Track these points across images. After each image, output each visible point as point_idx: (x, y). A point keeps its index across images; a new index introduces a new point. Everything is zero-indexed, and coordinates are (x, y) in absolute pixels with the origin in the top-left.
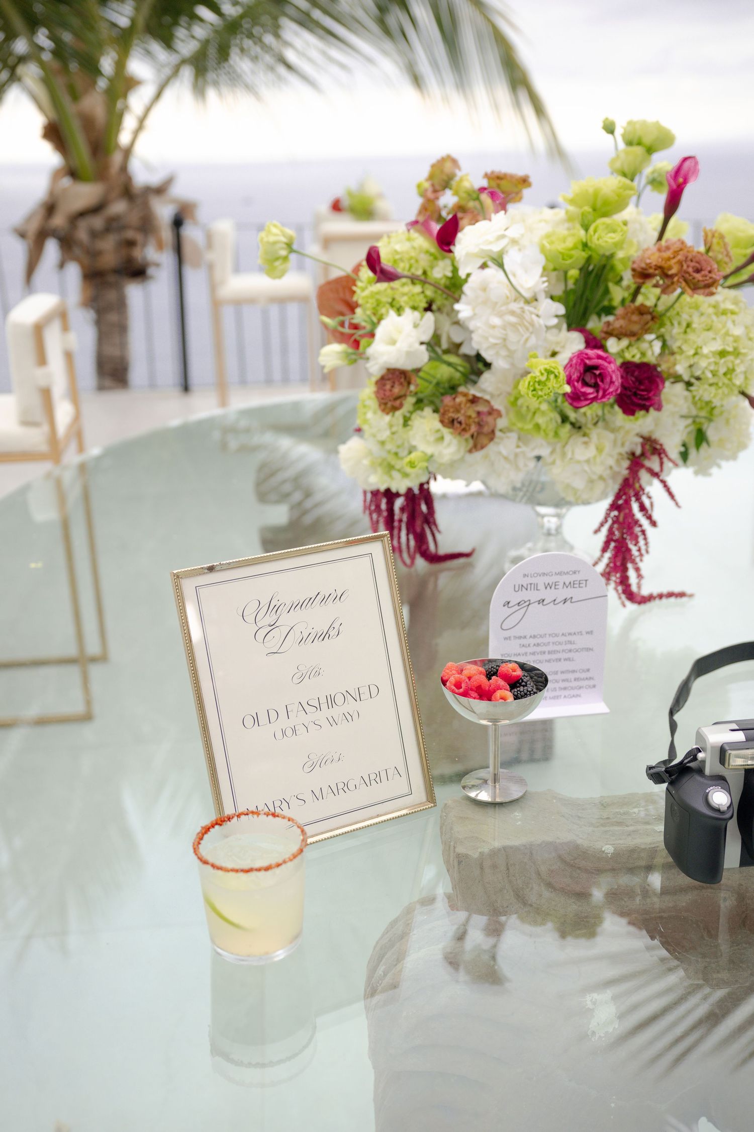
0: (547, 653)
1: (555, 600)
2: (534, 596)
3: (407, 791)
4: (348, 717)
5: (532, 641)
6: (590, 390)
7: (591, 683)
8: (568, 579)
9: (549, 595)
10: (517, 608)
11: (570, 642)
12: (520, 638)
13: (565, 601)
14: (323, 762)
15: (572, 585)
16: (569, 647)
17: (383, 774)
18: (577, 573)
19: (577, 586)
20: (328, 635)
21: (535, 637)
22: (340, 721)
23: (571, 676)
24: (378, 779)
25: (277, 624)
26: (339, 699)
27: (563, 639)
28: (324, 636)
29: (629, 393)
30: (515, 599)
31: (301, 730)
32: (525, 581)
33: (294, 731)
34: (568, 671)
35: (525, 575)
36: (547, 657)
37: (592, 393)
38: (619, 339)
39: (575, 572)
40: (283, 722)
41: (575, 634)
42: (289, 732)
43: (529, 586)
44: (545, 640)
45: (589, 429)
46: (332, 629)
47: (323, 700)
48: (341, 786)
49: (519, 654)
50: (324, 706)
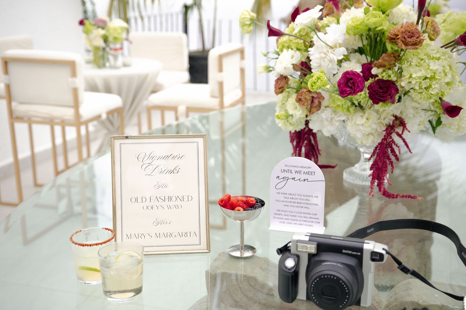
0: (296, 203)
1: (300, 179)
2: (290, 176)
3: (198, 243)
4: (176, 207)
5: (290, 196)
6: (348, 89)
7: (318, 221)
8: (306, 170)
9: (297, 176)
10: (282, 180)
11: (307, 200)
12: (284, 194)
13: (305, 180)
14: (162, 223)
15: (308, 173)
16: (307, 202)
17: (189, 234)
18: (310, 168)
19: (310, 174)
20: (173, 172)
21: (291, 194)
22: (173, 207)
23: (308, 216)
24: (186, 235)
25: (151, 164)
26: (174, 199)
27: (304, 198)
28: (172, 172)
29: (374, 93)
30: (282, 175)
31: (155, 208)
32: (286, 168)
33: (152, 208)
34: (307, 213)
35: (286, 166)
36: (296, 205)
37: (349, 91)
38: (378, 68)
39: (309, 168)
40: (148, 203)
41: (309, 196)
42: (150, 208)
43: (288, 171)
44: (296, 197)
45: (366, 110)
46: (175, 169)
47: (167, 198)
48: (169, 234)
49: (284, 201)
50: (167, 200)
